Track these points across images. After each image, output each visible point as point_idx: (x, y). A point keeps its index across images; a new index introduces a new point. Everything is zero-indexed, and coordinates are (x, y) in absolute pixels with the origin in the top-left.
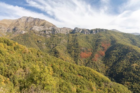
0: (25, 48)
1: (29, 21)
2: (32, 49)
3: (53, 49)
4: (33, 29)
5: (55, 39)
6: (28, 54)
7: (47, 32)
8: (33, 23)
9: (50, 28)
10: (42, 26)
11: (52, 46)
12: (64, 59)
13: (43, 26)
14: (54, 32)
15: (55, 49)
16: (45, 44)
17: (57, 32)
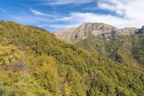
0: (87, 53)
1: (87, 27)
2: (93, 53)
3: (114, 53)
4: (92, 34)
5: (115, 42)
6: (90, 58)
7: (106, 36)
8: (91, 28)
9: (109, 31)
10: (101, 29)
11: (113, 50)
12: (129, 65)
13: (101, 30)
14: (115, 34)
15: (116, 54)
16: (104, 48)
17: (118, 34)
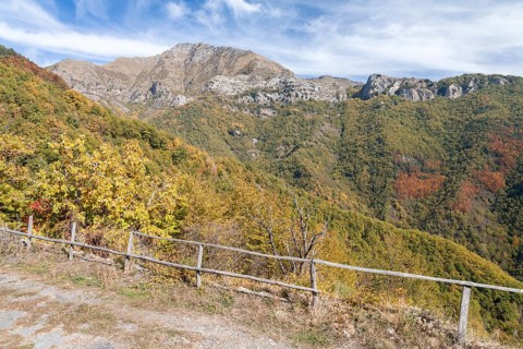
0: (205, 159)
1: (197, 59)
2: (227, 159)
3: (287, 159)
4: (214, 87)
5: (290, 123)
6: (217, 179)
7: (262, 99)
8: (210, 68)
9: (274, 82)
10: (245, 73)
11: (283, 148)
12: (329, 197)
13: (247, 77)
14: (289, 95)
15: (295, 162)
16: (255, 140)
17: (300, 95)
